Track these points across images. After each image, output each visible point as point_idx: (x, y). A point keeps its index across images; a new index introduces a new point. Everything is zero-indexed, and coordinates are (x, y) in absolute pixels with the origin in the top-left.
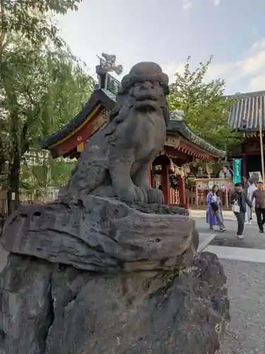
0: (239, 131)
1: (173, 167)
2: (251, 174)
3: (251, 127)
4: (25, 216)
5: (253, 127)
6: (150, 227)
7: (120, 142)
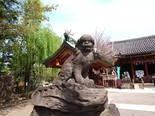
0: (118, 55)
1: (94, 71)
2: (124, 73)
3: (123, 54)
4: (40, 91)
5: (124, 54)
6: (92, 93)
7: (78, 62)
